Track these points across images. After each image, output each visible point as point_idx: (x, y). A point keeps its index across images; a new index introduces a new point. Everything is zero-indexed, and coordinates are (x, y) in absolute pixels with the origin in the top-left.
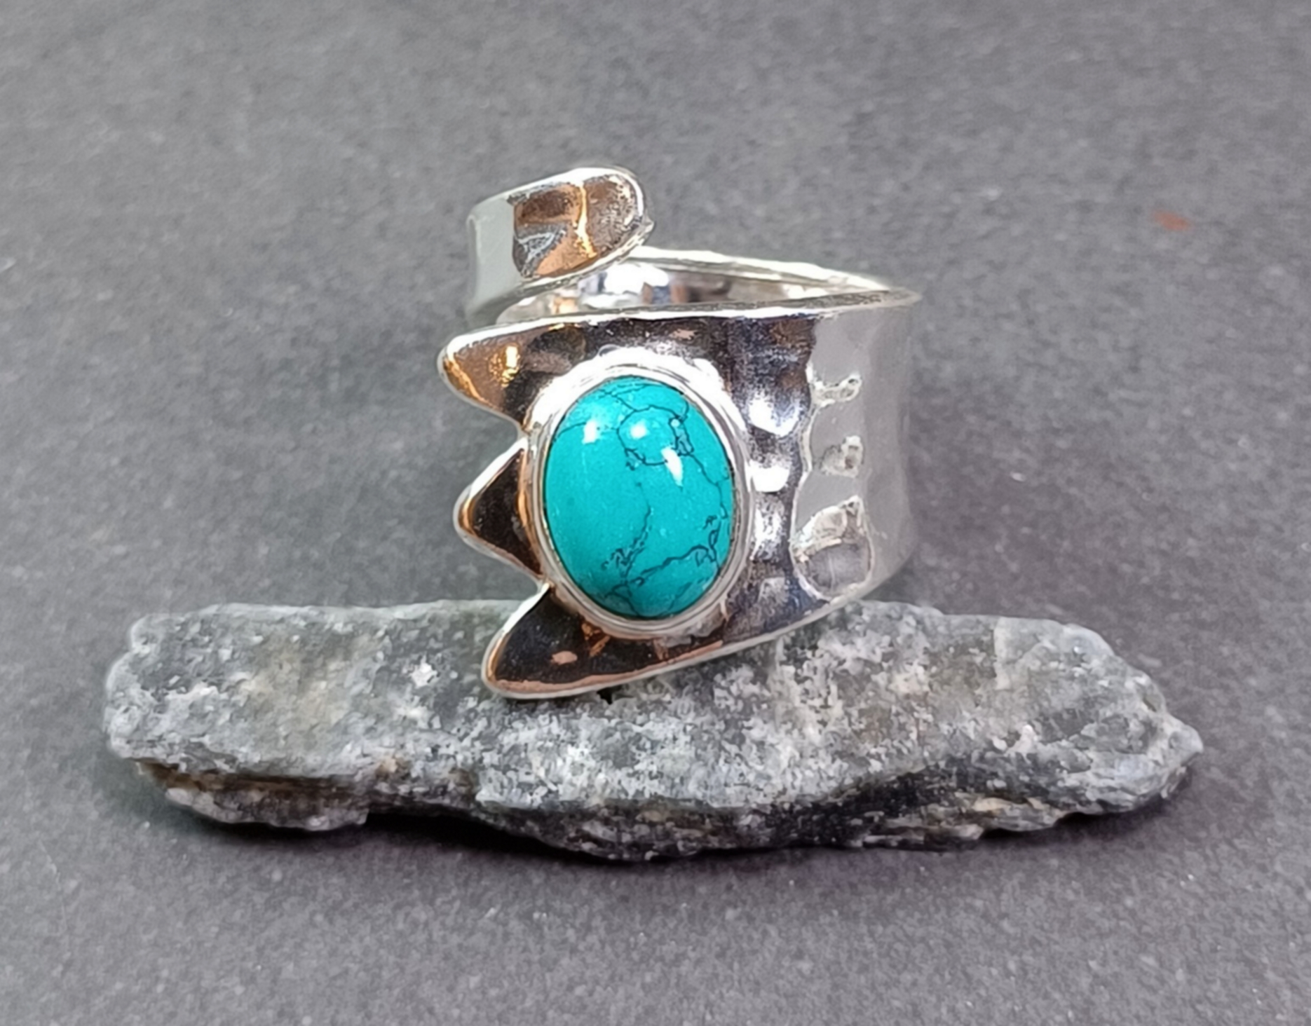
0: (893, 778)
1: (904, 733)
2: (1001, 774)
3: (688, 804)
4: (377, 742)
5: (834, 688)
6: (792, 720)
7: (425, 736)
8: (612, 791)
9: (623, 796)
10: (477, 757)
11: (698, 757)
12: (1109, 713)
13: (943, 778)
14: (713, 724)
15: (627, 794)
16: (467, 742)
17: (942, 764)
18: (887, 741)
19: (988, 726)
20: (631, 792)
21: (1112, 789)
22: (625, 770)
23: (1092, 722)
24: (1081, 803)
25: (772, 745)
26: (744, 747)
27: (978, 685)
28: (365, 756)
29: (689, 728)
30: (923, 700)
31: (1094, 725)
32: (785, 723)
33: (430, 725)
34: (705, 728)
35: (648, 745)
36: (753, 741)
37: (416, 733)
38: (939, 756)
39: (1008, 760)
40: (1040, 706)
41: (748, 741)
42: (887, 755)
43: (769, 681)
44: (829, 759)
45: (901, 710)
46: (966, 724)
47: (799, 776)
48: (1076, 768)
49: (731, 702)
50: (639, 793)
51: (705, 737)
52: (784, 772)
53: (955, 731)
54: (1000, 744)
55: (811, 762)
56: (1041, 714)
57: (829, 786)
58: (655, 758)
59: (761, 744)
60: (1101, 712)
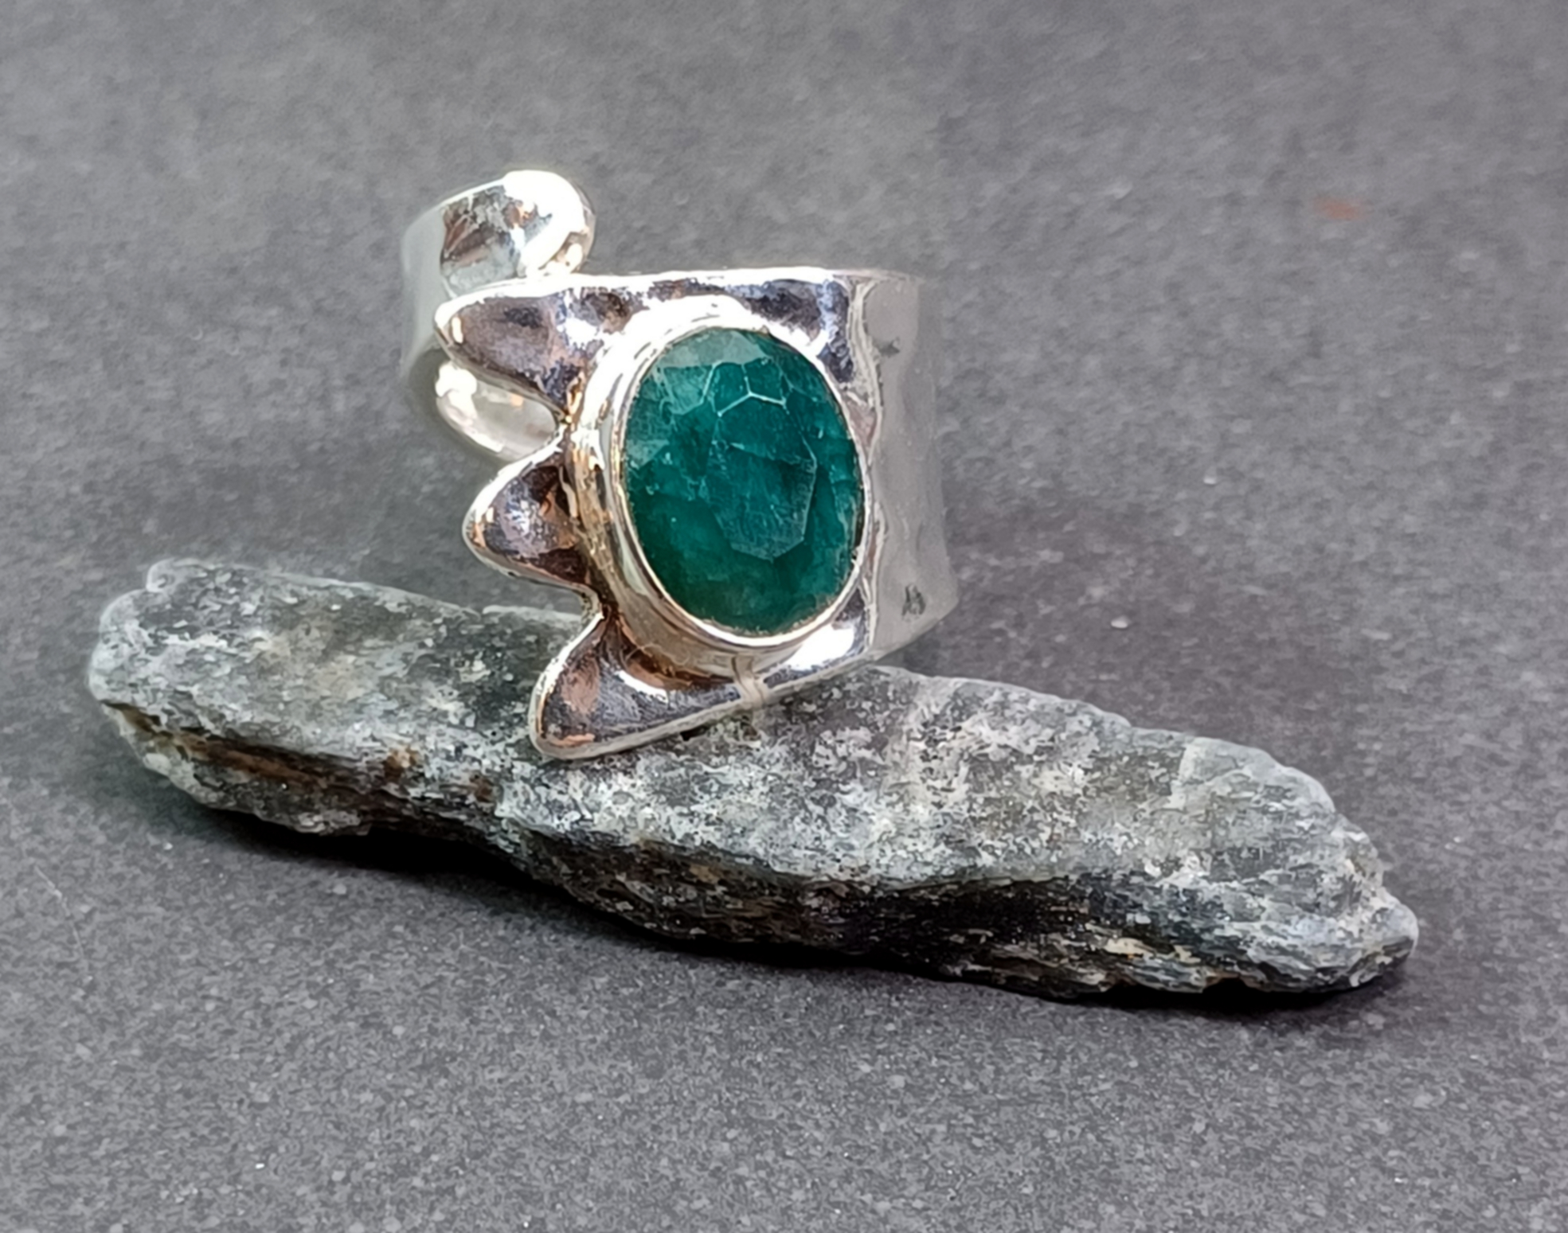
0: (1007, 882)
1: (1032, 831)
2: (1146, 908)
3: (744, 861)
4: (393, 727)
5: (964, 770)
6: (902, 794)
7: (450, 731)
8: (657, 829)
9: (668, 838)
10: (507, 765)
11: (771, 810)
12: (1301, 861)
13: (1073, 898)
14: (801, 779)
15: (673, 837)
16: (500, 747)
17: (1074, 877)
18: (1009, 835)
19: (1142, 844)
20: (679, 835)
21: (1282, 951)
22: (678, 809)
23: (1277, 867)
24: (1240, 964)
25: (866, 814)
26: (831, 811)
27: (1145, 799)
28: (374, 739)
29: (770, 778)
30: (1070, 802)
31: (1280, 871)
32: (890, 794)
33: (462, 722)
34: (790, 781)
35: (715, 788)
36: (843, 806)
37: (442, 727)
38: (1071, 866)
39: (1158, 891)
40: (1214, 834)
41: (838, 806)
42: (1003, 850)
43: (888, 749)
44: (933, 841)
45: (1038, 807)
46: (1115, 836)
47: (889, 853)
48: (1242, 916)
49: (833, 761)
50: (689, 836)
51: (788, 791)
52: (871, 846)
53: (1098, 841)
54: (1152, 870)
55: (908, 842)
56: (1214, 845)
57: (921, 873)
58: (718, 802)
59: (852, 810)
60: (1292, 858)
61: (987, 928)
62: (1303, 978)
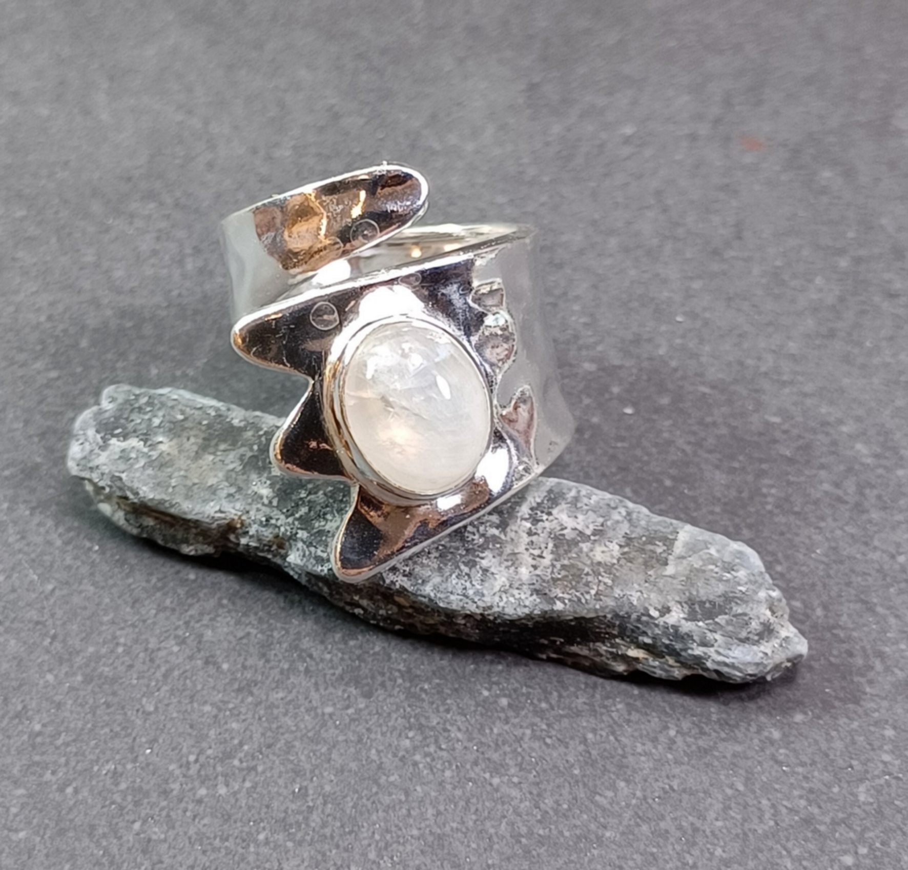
0: (571, 618)
1: (586, 588)
2: (650, 634)
3: (423, 599)
4: (232, 505)
5: (551, 545)
6: (514, 560)
7: (264, 509)
10: (294, 532)
11: (439, 569)
12: (740, 611)
13: (609, 627)
14: (458, 549)
15: (384, 582)
16: (291, 520)
17: (609, 616)
18: (573, 591)
19: (649, 598)
20: (388, 582)
21: (726, 665)
23: (726, 614)
24: (703, 669)
25: (493, 573)
26: (473, 570)
27: (653, 567)
28: (221, 511)
30: (609, 568)
31: (726, 617)
32: (508, 560)
33: (270, 502)
34: (452, 550)
36: (480, 567)
37: (259, 505)
38: (607, 610)
39: (657, 625)
40: (690, 593)
42: (570, 600)
43: (508, 529)
44: (529, 593)
45: (591, 572)
46: (633, 593)
47: (504, 599)
48: (704, 643)
49: (477, 536)
50: (393, 583)
52: (494, 594)
53: (624, 596)
54: (654, 613)
55: (516, 592)
56: (690, 599)
57: (522, 612)
59: (485, 571)
60: (734, 609)
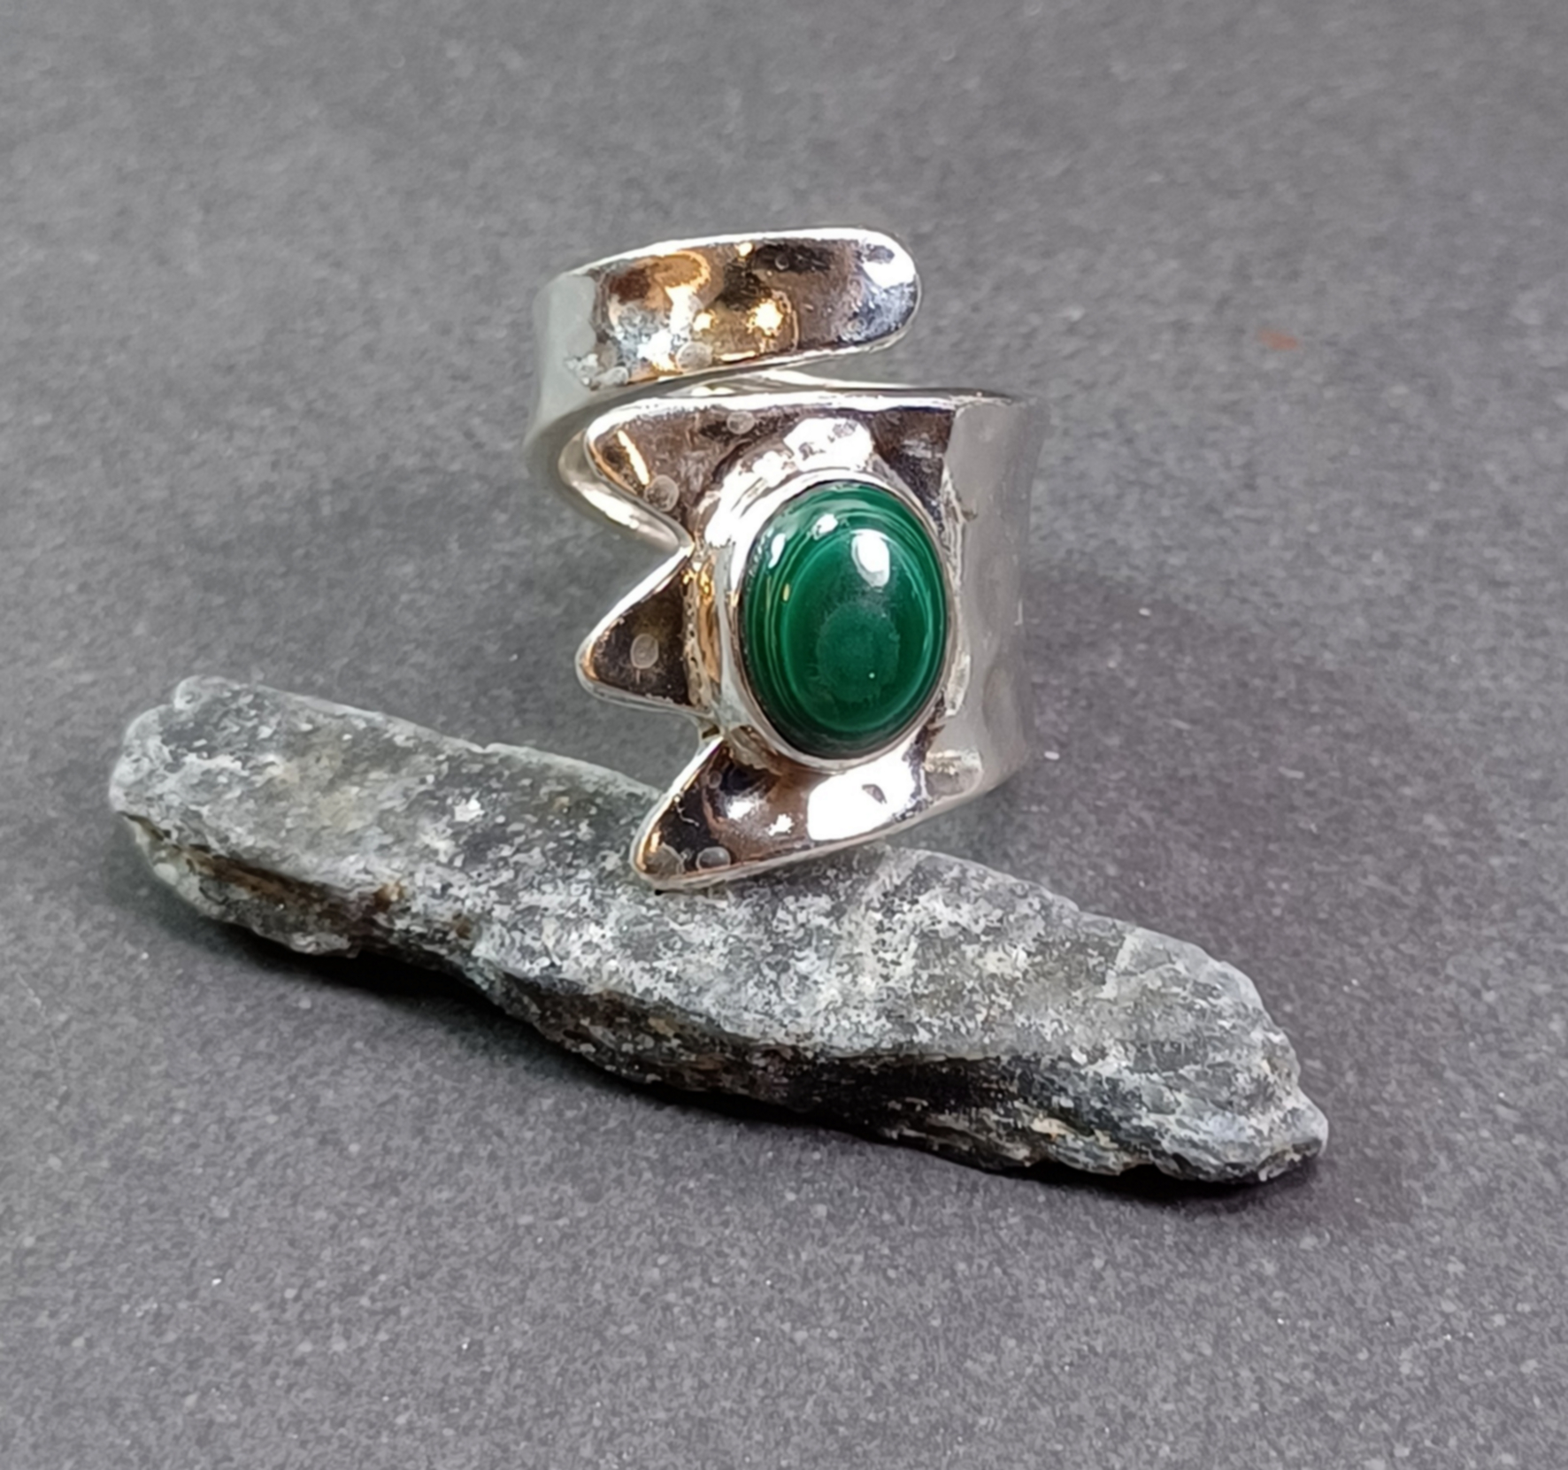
0: (942, 1058)
1: (970, 1011)
2: (1071, 1092)
4: (386, 862)
6: (853, 965)
7: (439, 870)
8: (620, 982)
13: (1004, 1078)
15: (634, 991)
17: (1005, 1059)
18: (947, 1014)
19: (1072, 1032)
21: (1194, 1145)
22: (642, 964)
24: (1155, 1153)
25: (816, 982)
26: (783, 977)
28: (367, 872)
29: (731, 940)
30: (1009, 984)
33: (451, 861)
35: (679, 945)
36: (796, 972)
38: (1002, 1048)
39: (1083, 1078)
40: (1140, 1027)
41: (791, 972)
42: (941, 1028)
44: (874, 1014)
45: (978, 988)
46: (1047, 1023)
47: (833, 1023)
48: (1158, 1109)
49: (792, 927)
50: (648, 991)
51: (745, 954)
52: (816, 1014)
53: (1030, 1026)
54: (1079, 1057)
55: (852, 1013)
56: (1139, 1037)
57: (861, 1044)
58: (679, 960)
59: (803, 978)
60: (1211, 1055)
61: (922, 1098)
62: (1212, 1171)
